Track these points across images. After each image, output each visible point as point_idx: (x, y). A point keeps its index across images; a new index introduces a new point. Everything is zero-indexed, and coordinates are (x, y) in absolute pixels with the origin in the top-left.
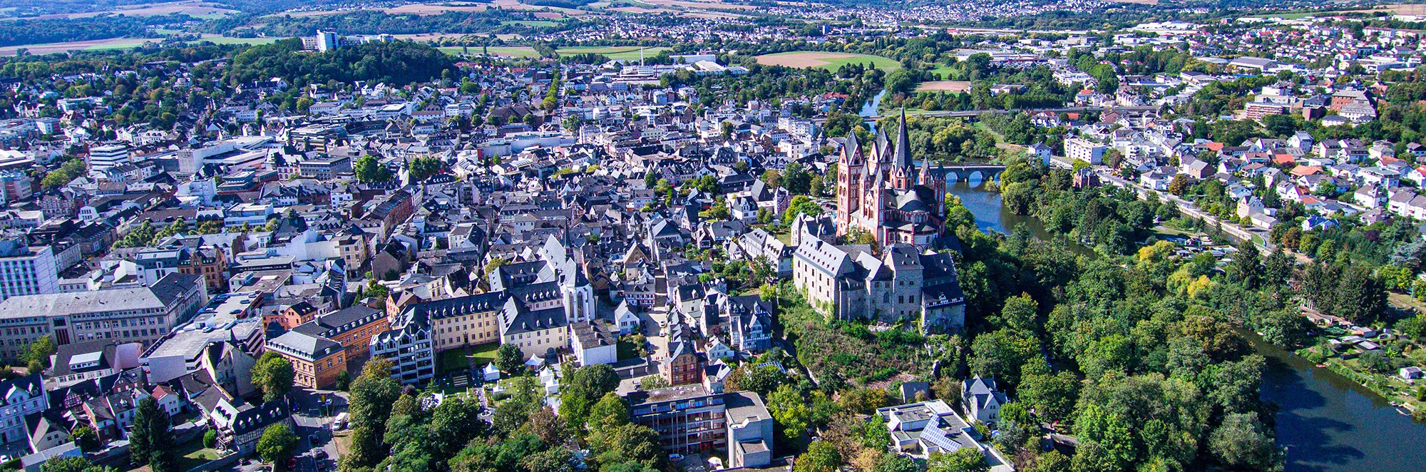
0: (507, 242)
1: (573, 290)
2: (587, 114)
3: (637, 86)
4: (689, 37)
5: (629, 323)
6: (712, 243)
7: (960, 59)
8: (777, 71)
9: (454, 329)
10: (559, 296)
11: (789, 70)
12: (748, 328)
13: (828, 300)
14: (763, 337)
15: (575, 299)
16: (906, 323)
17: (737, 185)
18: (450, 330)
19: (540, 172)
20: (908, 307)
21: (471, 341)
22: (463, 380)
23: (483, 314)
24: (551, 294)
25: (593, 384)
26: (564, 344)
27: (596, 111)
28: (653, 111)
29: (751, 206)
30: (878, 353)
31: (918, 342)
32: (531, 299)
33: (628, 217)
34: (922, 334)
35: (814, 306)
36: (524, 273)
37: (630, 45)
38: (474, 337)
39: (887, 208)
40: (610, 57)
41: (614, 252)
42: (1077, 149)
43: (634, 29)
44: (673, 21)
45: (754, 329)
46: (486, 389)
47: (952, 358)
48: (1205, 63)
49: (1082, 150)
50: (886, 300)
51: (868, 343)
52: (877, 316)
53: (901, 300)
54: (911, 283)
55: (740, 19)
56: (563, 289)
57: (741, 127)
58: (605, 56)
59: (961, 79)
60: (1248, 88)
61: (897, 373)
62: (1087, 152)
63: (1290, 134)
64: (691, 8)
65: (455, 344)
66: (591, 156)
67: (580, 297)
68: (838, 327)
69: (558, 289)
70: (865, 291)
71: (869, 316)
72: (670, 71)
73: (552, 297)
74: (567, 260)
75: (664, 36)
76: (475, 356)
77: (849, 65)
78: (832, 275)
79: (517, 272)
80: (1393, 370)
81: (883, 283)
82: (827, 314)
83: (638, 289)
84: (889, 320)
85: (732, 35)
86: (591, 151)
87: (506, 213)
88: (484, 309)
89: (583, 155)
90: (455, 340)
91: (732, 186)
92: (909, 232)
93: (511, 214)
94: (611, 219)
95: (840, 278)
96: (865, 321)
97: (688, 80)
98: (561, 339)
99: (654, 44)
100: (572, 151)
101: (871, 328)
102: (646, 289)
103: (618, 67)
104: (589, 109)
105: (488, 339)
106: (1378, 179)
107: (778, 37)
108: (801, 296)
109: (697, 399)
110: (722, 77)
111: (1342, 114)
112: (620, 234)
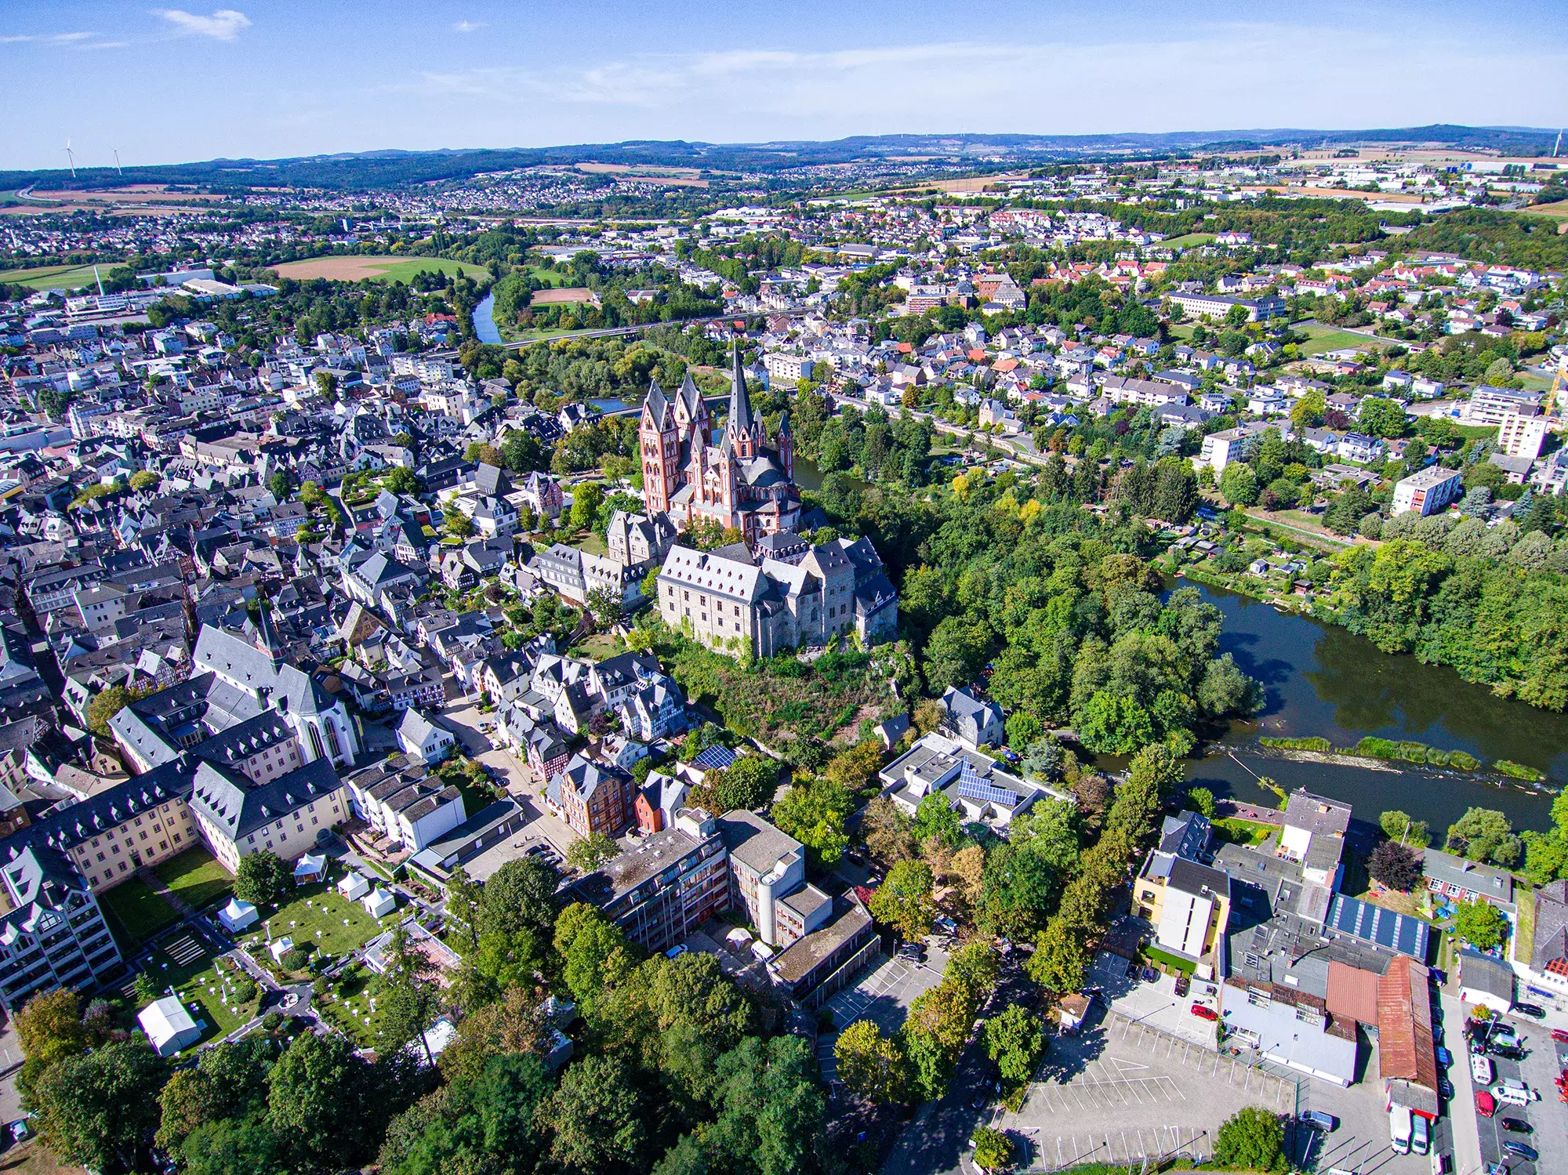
0: (91, 648)
1: (315, 720)
2: (58, 385)
3: (113, 327)
4: (145, 246)
5: (437, 746)
6: (477, 576)
7: (558, 259)
8: (322, 287)
9: (108, 853)
10: (288, 733)
11: (343, 287)
12: (656, 708)
13: (740, 635)
14: (675, 712)
15: (322, 732)
16: (841, 640)
17: (447, 476)
18: (101, 857)
19: (48, 498)
20: (841, 619)
21: (147, 860)
22: (187, 950)
23: (159, 810)
24: (272, 735)
25: (532, 901)
26: (343, 815)
27: (73, 377)
28: (177, 367)
29: (504, 507)
30: (826, 690)
31: (863, 662)
32: (238, 755)
33: (292, 557)
34: (862, 650)
35: (708, 644)
36: (180, 704)
37: (50, 264)
38: (150, 852)
39: (738, 486)
40: (33, 285)
41: (317, 624)
42: (781, 365)
43: (45, 240)
44: (104, 222)
45: (663, 706)
46: (251, 950)
47: (908, 671)
48: (821, 253)
49: (788, 367)
50: (814, 618)
51: (808, 680)
52: (807, 640)
53: (832, 612)
54: (843, 589)
55: (211, 215)
56: (293, 719)
57: (349, 378)
58: (24, 285)
59: (575, 285)
60: (879, 280)
61: (856, 710)
62: (795, 368)
63: (962, 326)
64: (122, 202)
65: (119, 876)
66: (124, 456)
67: (330, 726)
68: (762, 670)
69: (280, 722)
70: (788, 613)
71: (795, 644)
72: (152, 300)
73: (275, 740)
74: (278, 669)
75: (102, 247)
76: (172, 887)
77: (423, 273)
78: (744, 602)
79: (167, 706)
80: (1244, 568)
81: (810, 597)
82: (740, 653)
83: (413, 681)
84: (820, 642)
85: (213, 238)
86: (123, 447)
87: (44, 590)
88: (157, 801)
89: (108, 457)
90: (115, 870)
91: (440, 478)
92: (772, 514)
93: (54, 589)
94: (260, 565)
95: (756, 603)
96: (791, 651)
97: (191, 310)
98: (336, 810)
99: (91, 260)
100: (82, 452)
101: (802, 659)
102: (425, 679)
103: (57, 302)
104: (60, 375)
105: (179, 845)
106: (1077, 366)
107: (286, 237)
108: (680, 635)
109: (688, 857)
110: (240, 301)
111: (996, 301)
112: (308, 591)
